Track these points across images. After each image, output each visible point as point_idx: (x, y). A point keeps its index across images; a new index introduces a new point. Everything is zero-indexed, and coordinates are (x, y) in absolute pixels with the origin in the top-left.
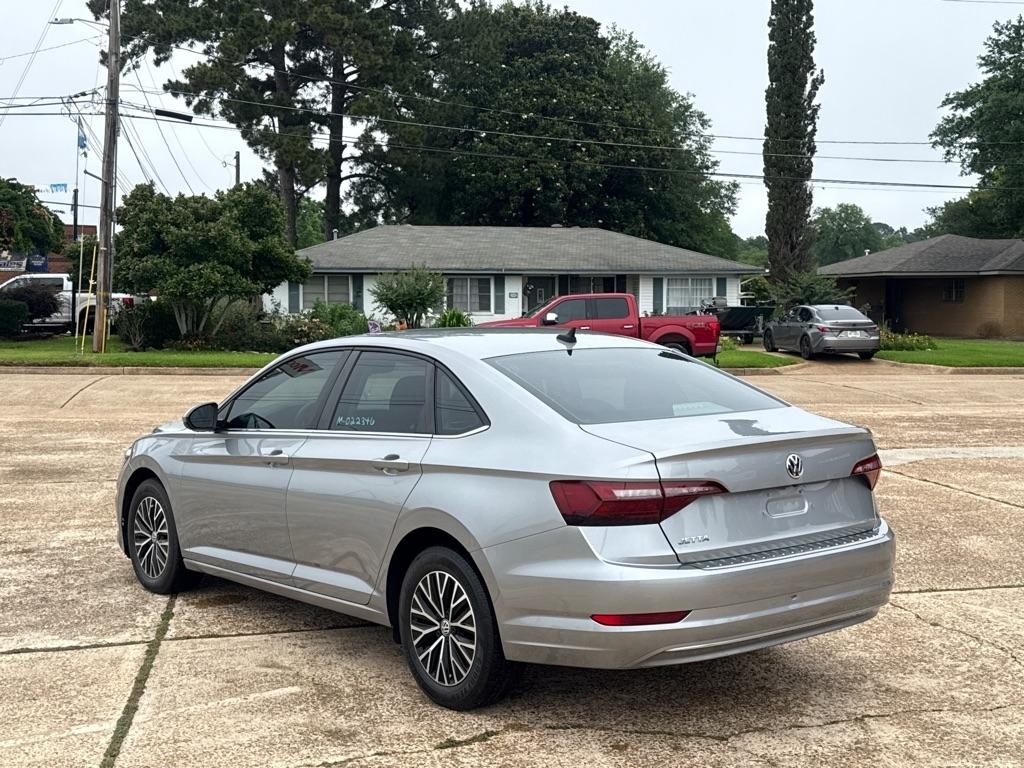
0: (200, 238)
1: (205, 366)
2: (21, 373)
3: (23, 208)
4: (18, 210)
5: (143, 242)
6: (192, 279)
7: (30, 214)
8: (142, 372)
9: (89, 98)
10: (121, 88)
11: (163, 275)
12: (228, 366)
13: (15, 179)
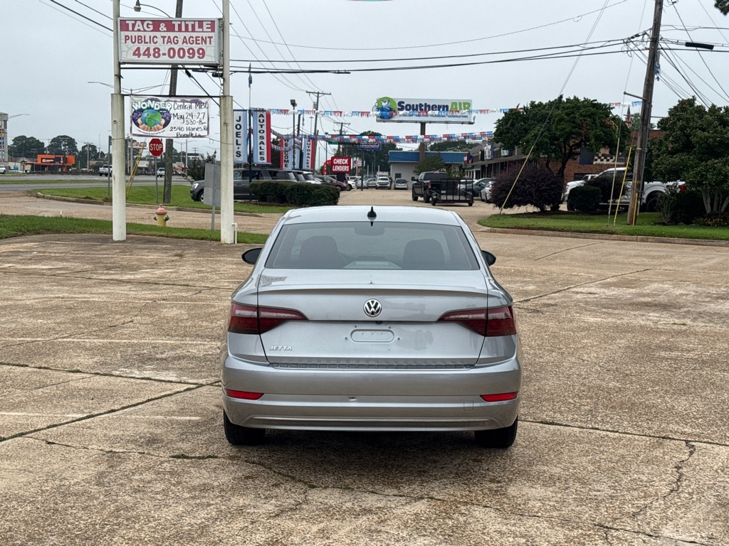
0: (718, 139)
1: (698, 238)
2: (568, 237)
3: (598, 121)
4: (594, 122)
5: (676, 143)
6: (707, 171)
7: (603, 125)
8: (650, 240)
9: (640, 38)
10: (661, 28)
11: (686, 168)
12: (717, 239)
13: (596, 100)
